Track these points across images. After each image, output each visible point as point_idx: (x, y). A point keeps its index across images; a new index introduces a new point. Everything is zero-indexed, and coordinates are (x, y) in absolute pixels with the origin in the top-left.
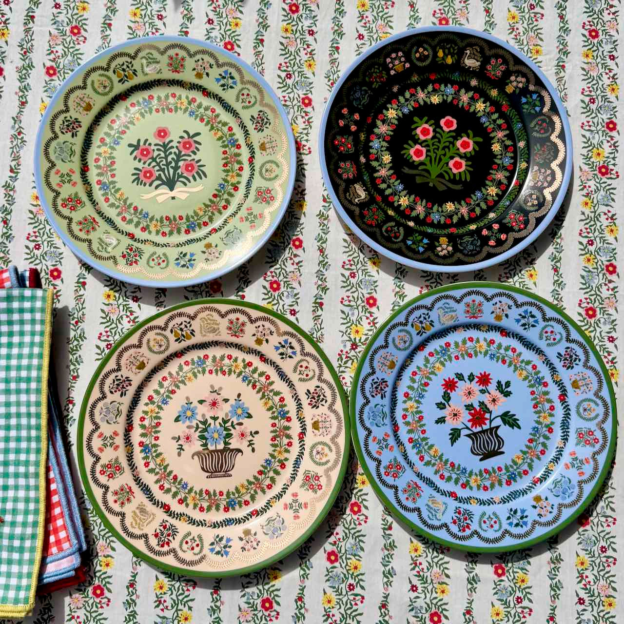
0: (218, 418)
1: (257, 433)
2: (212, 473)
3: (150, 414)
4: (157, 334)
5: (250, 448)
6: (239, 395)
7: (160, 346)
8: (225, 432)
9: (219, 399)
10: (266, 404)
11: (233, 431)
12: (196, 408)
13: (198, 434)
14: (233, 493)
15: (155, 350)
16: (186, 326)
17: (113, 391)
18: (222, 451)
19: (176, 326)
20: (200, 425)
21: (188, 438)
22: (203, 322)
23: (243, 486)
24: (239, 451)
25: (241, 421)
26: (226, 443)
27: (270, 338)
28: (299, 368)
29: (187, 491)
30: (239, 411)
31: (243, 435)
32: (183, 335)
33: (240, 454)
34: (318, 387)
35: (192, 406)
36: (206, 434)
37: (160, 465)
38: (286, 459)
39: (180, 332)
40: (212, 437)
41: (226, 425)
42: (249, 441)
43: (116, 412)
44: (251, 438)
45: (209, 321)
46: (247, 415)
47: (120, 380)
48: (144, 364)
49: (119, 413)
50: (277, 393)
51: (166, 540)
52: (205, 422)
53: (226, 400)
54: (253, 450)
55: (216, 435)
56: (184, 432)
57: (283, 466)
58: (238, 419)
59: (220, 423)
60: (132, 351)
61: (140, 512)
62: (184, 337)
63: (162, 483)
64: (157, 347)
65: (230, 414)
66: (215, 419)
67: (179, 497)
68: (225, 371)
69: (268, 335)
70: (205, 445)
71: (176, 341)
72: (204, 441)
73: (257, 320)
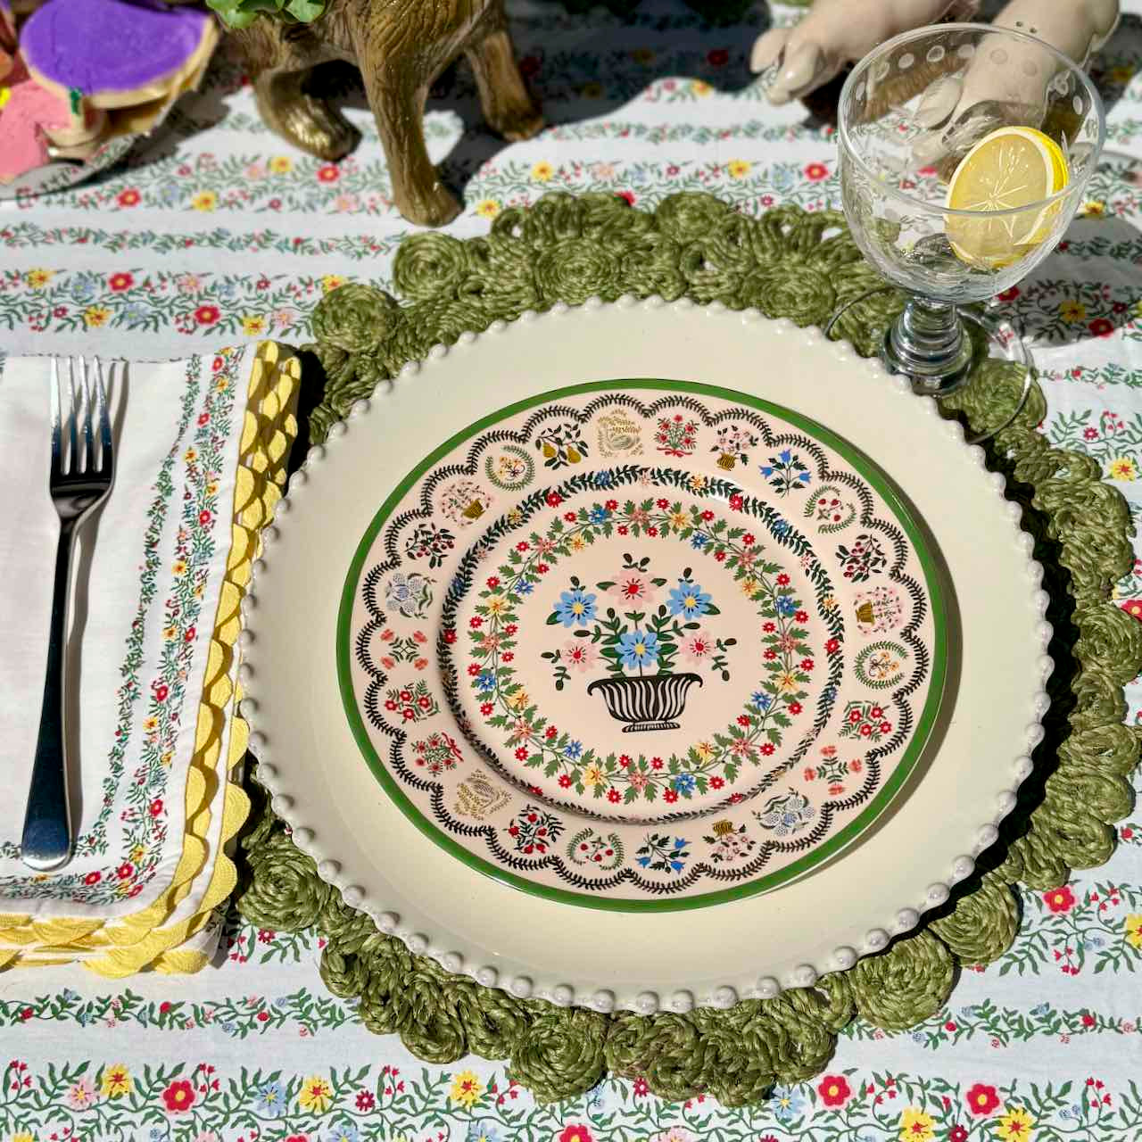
0: (643, 615)
1: (732, 642)
2: (634, 721)
3: (491, 612)
4: (507, 448)
5: (719, 672)
6: (688, 572)
7: (515, 473)
8: (659, 643)
9: (644, 579)
10: (748, 587)
11: (677, 640)
12: (593, 597)
13: (599, 646)
14: (683, 761)
15: (505, 482)
16: (568, 435)
17: (414, 553)
18: (655, 680)
19: (548, 434)
20: (604, 630)
21: (577, 655)
22: (605, 426)
23: (705, 747)
24: (693, 677)
25: (694, 620)
26: (663, 664)
27: (750, 451)
28: (818, 506)
29: (578, 759)
30: (690, 602)
31: (700, 647)
32: (562, 453)
33: (698, 683)
34: (863, 537)
35: (584, 593)
36: (617, 646)
37: (516, 709)
38: (802, 695)
39: (556, 447)
40: (632, 653)
41: (662, 629)
42: (716, 659)
43: (420, 597)
44: (719, 652)
45: (618, 425)
46: (707, 609)
47: (429, 533)
48: (481, 508)
49: (426, 598)
50: (771, 568)
51: (537, 841)
52: (614, 625)
53: (660, 582)
54: (726, 676)
55: (640, 649)
56: (568, 643)
57: (796, 708)
58: (688, 618)
59: (647, 626)
60: (455, 479)
61: (476, 787)
62: (565, 458)
63: (521, 745)
64: (508, 476)
65: (669, 609)
66: (637, 617)
67: (561, 772)
68: (653, 529)
69: (745, 446)
70: (618, 667)
71: (548, 464)
72: (615, 660)
73: (720, 417)
